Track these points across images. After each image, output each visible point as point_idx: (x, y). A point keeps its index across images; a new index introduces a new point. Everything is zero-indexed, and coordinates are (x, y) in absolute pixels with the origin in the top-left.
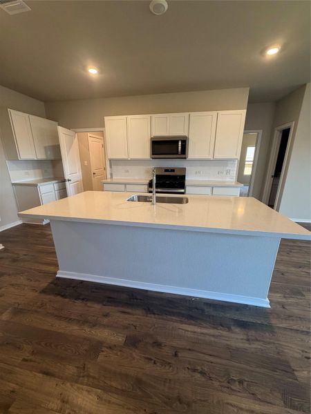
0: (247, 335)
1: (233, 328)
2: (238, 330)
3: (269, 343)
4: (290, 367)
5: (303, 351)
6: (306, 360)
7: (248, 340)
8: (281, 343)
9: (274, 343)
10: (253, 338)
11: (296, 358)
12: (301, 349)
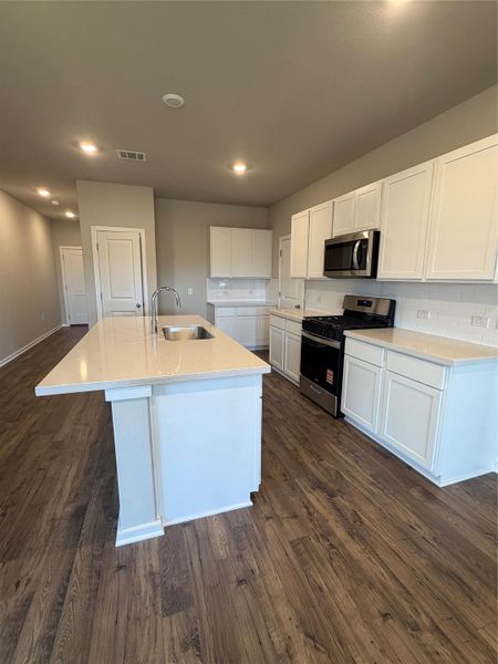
0: (61, 518)
1: (73, 505)
2: (70, 509)
3: (47, 540)
4: (10, 559)
5: (29, 580)
6: (16, 581)
7: (53, 519)
8: (46, 555)
9: (46, 546)
10: (56, 524)
11: (20, 569)
12: (33, 579)
